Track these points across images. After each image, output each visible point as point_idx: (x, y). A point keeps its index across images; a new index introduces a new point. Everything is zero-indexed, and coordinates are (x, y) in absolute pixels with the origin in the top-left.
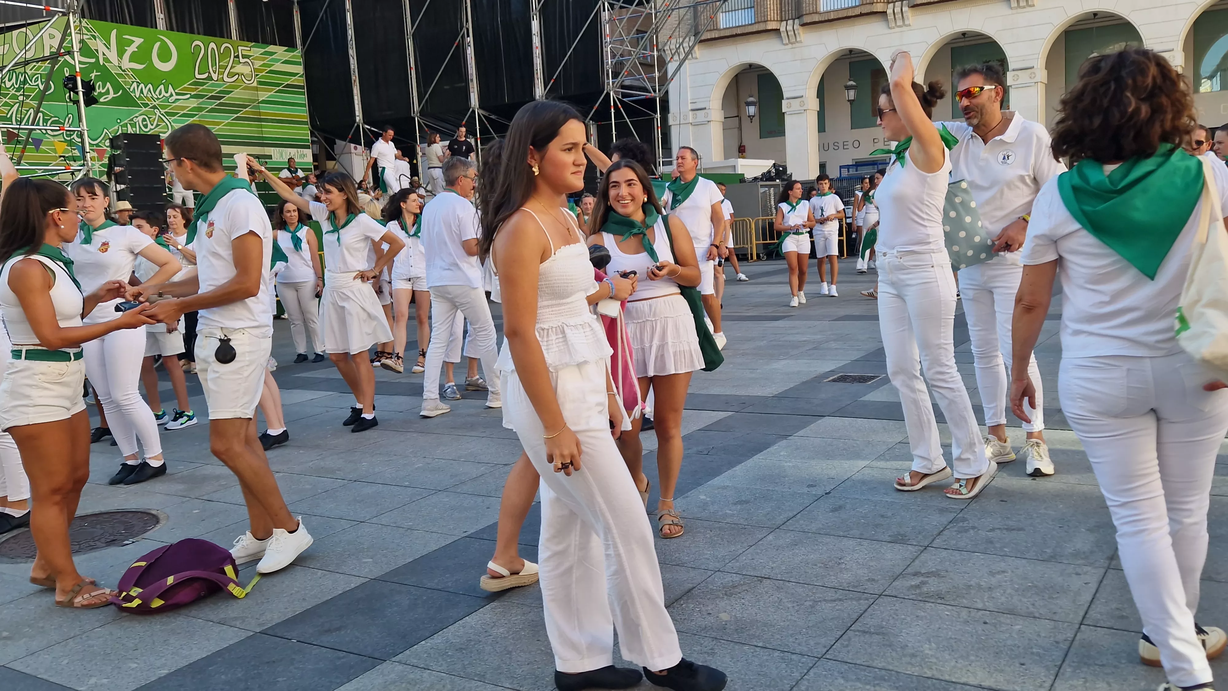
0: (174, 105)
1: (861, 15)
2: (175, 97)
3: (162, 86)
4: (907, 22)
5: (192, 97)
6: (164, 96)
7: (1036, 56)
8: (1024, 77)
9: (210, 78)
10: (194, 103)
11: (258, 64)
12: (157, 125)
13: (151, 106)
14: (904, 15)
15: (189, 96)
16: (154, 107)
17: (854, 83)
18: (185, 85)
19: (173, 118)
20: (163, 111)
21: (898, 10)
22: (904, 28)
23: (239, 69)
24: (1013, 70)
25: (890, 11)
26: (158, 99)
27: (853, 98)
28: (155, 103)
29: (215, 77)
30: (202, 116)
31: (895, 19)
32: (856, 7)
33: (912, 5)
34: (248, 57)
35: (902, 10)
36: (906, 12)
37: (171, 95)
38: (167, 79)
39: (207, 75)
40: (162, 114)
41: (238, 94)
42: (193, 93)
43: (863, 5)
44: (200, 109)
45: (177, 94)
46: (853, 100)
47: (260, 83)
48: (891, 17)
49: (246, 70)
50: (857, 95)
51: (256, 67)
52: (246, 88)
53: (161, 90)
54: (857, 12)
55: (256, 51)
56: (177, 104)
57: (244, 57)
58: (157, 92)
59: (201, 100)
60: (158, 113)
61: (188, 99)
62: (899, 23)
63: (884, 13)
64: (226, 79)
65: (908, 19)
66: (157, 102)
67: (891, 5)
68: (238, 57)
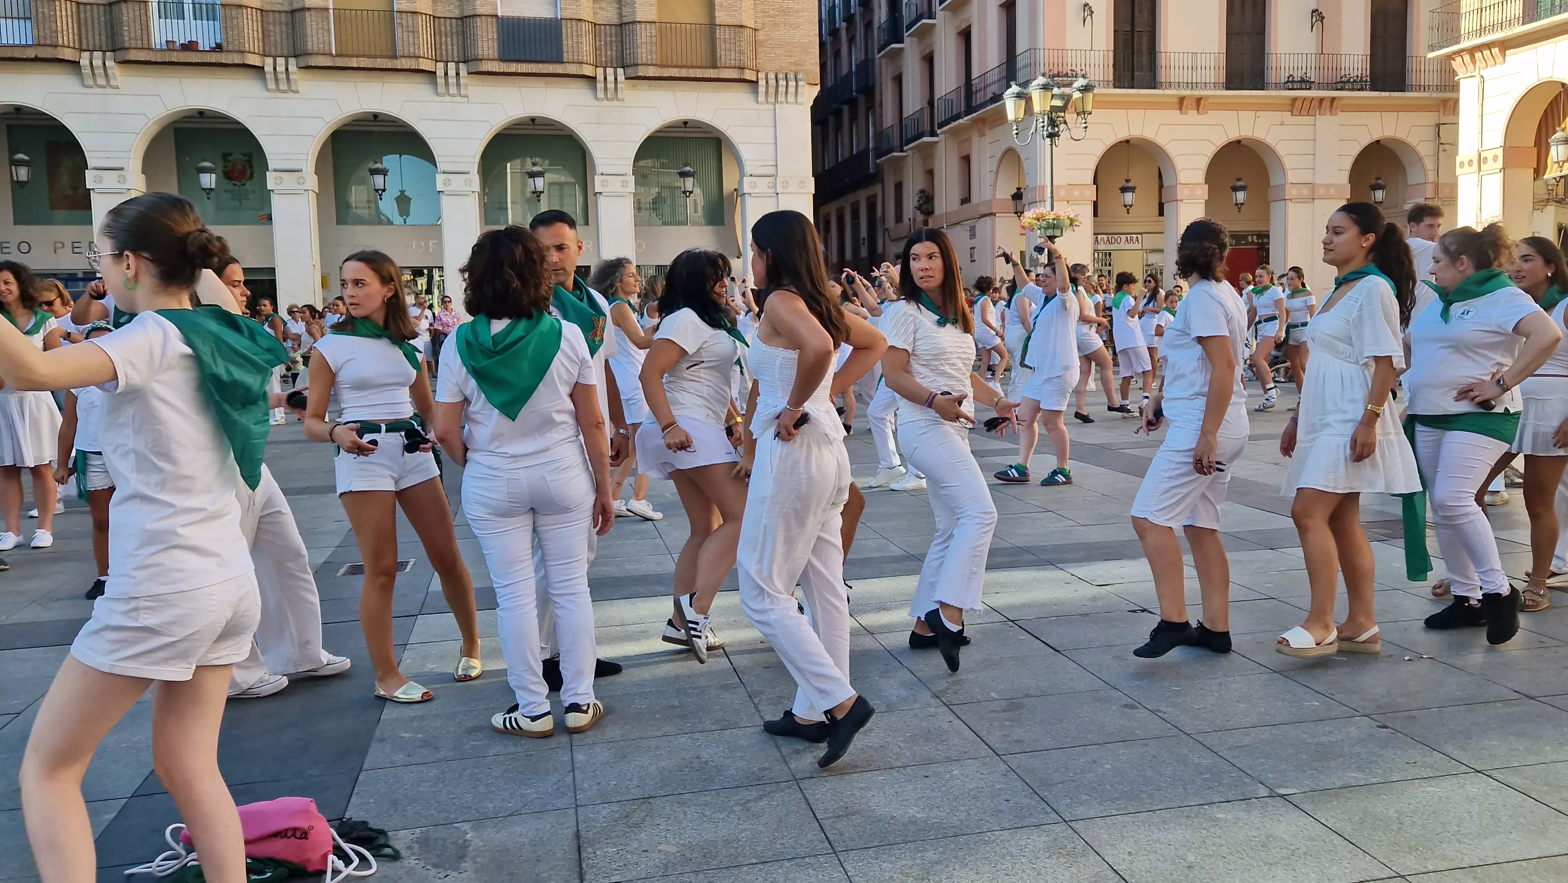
1: (37, 59)
4: (112, 83)
7: (305, 157)
8: (289, 181)
14: (109, 71)
17: (27, 158)
21: (97, 62)
22: (109, 90)
24: (275, 171)
25: (84, 61)
27: (25, 179)
31: (93, 74)
32: (27, 46)
33: (121, 59)
35: (104, 64)
36: (112, 68)
43: (39, 45)
46: (26, 183)
48: (87, 71)
50: (33, 175)
54: (31, 53)
62: (101, 81)
63: (75, 64)
65: (115, 78)
67: (86, 55)
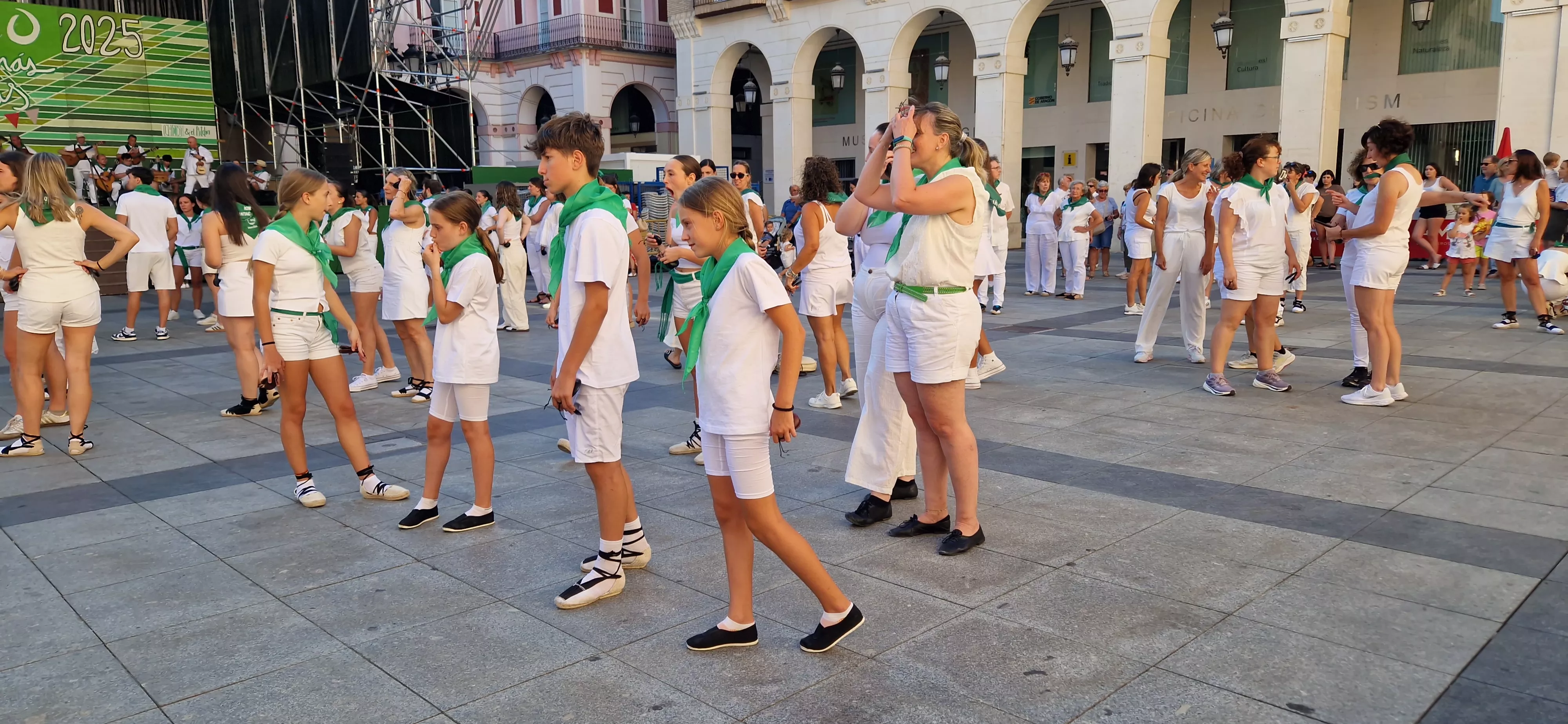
0: (34, 78)
2: (35, 70)
3: (19, 60)
5: (57, 70)
6: (21, 69)
9: (82, 51)
10: (60, 77)
11: (147, 37)
12: (11, 99)
13: (4, 79)
15: (54, 69)
16: (8, 81)
18: (49, 59)
19: (32, 92)
20: (19, 85)
23: (121, 42)
26: (13, 72)
28: (9, 77)
29: (89, 50)
30: (71, 91)
34: (135, 30)
37: (31, 69)
38: (26, 52)
39: (78, 48)
40: (18, 88)
41: (117, 69)
42: (59, 67)
44: (67, 83)
45: (38, 68)
47: (148, 57)
49: (132, 43)
51: (145, 40)
52: (129, 62)
53: (17, 63)
55: (147, 24)
56: (37, 78)
57: (128, 30)
58: (13, 66)
59: (70, 74)
60: (13, 87)
61: (53, 72)
64: (103, 52)
66: (12, 76)
68: (121, 29)
